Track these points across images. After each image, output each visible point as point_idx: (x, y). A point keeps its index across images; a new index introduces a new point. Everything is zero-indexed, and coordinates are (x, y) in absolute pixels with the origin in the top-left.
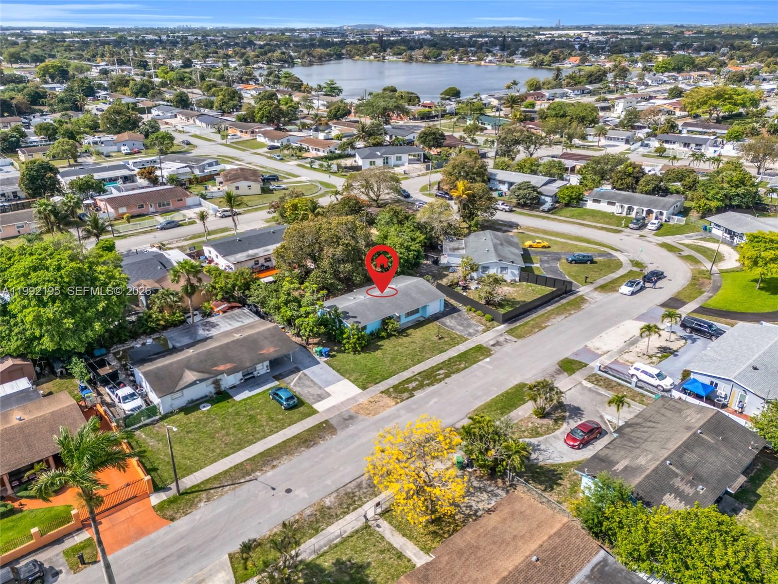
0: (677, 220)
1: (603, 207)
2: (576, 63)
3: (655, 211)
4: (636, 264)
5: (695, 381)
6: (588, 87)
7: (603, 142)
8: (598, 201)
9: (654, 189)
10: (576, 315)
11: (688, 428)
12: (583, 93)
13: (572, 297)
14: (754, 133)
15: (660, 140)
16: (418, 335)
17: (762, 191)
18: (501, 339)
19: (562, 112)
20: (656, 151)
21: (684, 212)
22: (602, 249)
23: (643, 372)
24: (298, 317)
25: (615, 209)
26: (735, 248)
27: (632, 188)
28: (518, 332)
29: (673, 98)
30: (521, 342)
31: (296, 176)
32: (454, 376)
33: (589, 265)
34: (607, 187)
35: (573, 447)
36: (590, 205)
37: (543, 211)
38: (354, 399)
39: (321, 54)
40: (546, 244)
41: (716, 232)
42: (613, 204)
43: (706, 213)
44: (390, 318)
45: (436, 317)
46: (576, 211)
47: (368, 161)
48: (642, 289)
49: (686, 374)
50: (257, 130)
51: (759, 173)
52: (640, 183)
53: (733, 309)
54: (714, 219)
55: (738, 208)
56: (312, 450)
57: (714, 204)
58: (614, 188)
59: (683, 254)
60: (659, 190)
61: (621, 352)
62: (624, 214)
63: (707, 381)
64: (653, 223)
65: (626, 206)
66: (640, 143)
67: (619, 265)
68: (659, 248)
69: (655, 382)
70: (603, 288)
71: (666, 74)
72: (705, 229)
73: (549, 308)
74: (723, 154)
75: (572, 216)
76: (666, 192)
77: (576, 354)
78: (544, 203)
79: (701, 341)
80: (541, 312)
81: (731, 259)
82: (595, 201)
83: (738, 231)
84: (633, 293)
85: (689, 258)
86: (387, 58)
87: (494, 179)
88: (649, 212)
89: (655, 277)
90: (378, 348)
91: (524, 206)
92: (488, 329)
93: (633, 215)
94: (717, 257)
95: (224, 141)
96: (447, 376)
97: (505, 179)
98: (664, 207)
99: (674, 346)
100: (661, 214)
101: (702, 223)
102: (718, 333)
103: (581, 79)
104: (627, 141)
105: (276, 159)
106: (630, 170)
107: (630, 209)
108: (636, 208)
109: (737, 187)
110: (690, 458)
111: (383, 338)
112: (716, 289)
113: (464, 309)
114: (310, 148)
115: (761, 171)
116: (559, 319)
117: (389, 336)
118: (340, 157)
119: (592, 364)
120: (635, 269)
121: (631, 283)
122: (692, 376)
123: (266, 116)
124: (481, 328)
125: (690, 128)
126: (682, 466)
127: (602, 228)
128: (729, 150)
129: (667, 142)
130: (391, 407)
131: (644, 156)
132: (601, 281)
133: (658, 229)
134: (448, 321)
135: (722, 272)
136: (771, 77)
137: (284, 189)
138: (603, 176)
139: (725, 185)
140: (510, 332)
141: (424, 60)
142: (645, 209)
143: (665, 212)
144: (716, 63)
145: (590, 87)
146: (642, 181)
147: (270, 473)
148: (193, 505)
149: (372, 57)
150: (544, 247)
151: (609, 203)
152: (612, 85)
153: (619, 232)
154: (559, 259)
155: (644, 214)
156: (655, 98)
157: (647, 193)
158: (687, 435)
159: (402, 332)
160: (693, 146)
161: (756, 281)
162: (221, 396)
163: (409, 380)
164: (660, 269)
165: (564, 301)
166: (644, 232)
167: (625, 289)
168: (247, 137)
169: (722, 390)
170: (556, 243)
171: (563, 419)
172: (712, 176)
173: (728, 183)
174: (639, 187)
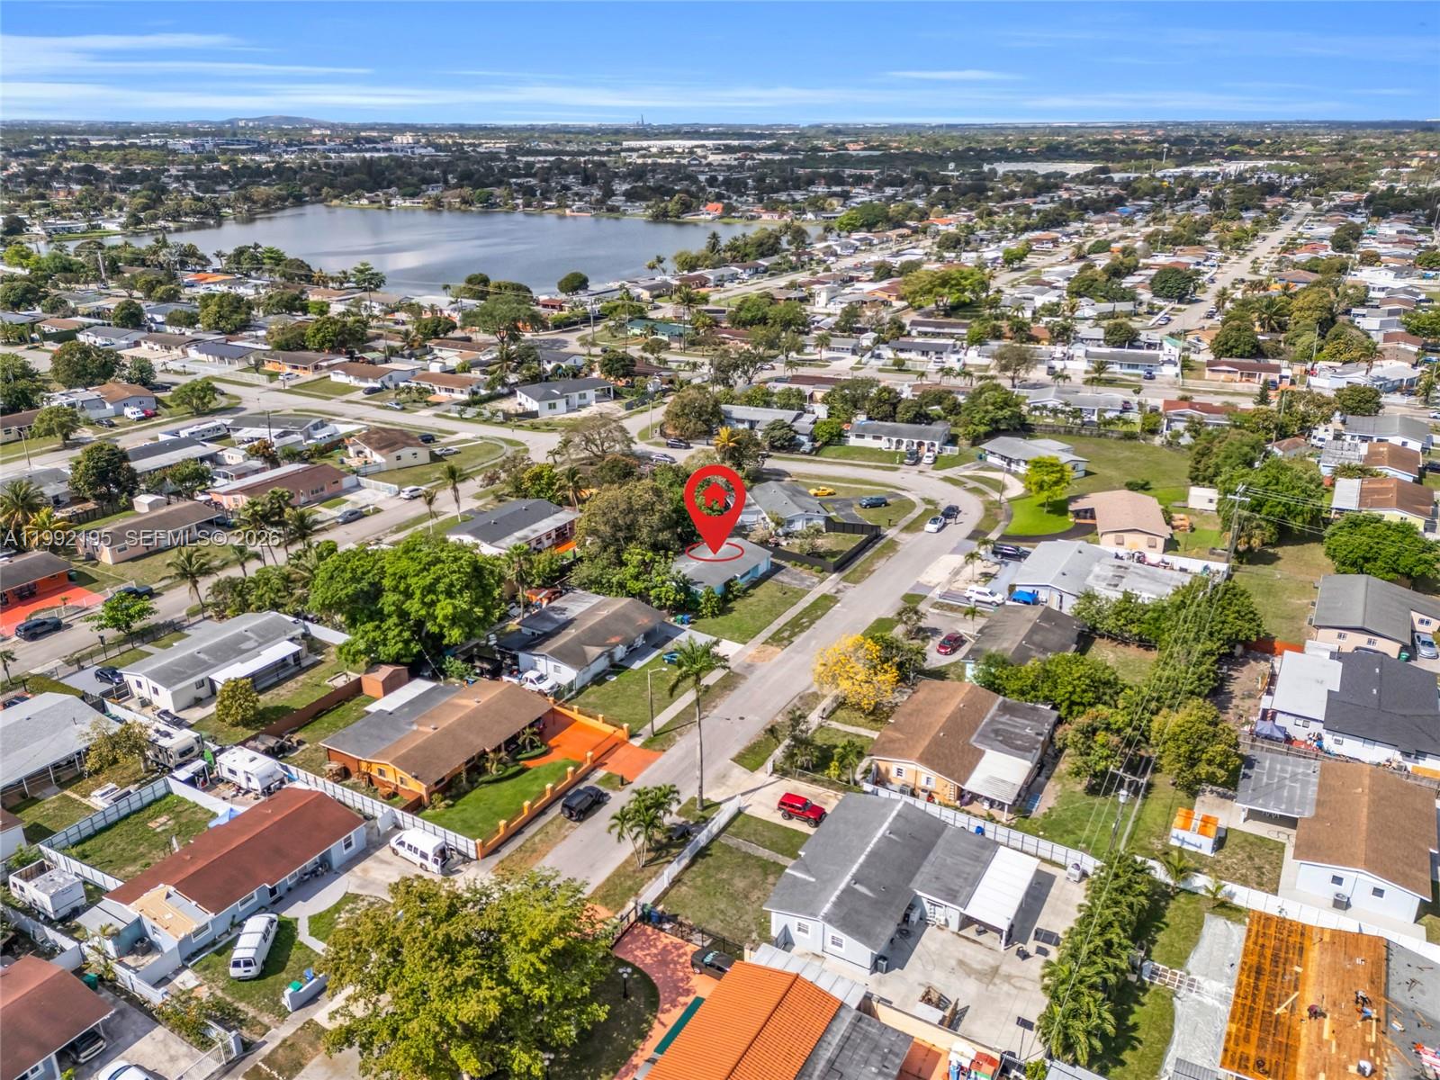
0: (950, 450)
1: (868, 442)
2: (717, 213)
3: (926, 442)
4: (929, 502)
5: (1021, 592)
6: (760, 262)
7: (825, 354)
8: (862, 436)
9: (915, 416)
10: (895, 558)
11: (1030, 621)
12: (757, 272)
13: (883, 541)
14: (997, 335)
15: (893, 349)
16: (761, 592)
17: (1025, 409)
18: (840, 586)
19: (760, 314)
20: (894, 365)
21: (952, 440)
22: (889, 490)
23: (979, 593)
24: (653, 588)
25: (882, 444)
26: (1015, 474)
27: (891, 416)
28: (852, 577)
29: (882, 279)
30: (859, 587)
31: (453, 433)
32: (818, 622)
33: (883, 508)
34: (861, 418)
35: (946, 654)
36: (853, 441)
37: (804, 453)
38: (740, 652)
39: (268, 196)
40: (830, 490)
41: (991, 459)
42: (880, 438)
43: (976, 440)
44: (731, 580)
45: (766, 576)
46: (839, 449)
47: (546, 404)
48: (945, 525)
49: (1012, 588)
50: (325, 364)
51: (1014, 386)
52: (899, 410)
53: (1030, 533)
54: (987, 446)
55: (1005, 432)
56: (737, 692)
57: (982, 429)
58: (870, 419)
59: (968, 486)
60: (921, 418)
61: (950, 582)
62: (893, 448)
63: (1030, 590)
64: (927, 458)
65: (895, 439)
66: (869, 354)
67: (912, 505)
68: (943, 483)
69: (989, 599)
70: (907, 529)
71: (856, 236)
72: (981, 458)
73: (868, 554)
74: (968, 362)
75: (838, 457)
76: (929, 419)
77: (913, 589)
78: (802, 444)
79: (1012, 564)
80: (862, 558)
81: (1016, 488)
82: (858, 436)
83: (1014, 457)
84: (939, 530)
85: (974, 490)
86: (393, 202)
87: (731, 418)
88: (920, 444)
89: (951, 512)
90: (731, 610)
91: (781, 448)
92: (822, 581)
93: (903, 448)
94: (1000, 487)
95: (276, 385)
96: (812, 622)
97: (744, 417)
98: (934, 438)
99: (993, 570)
100: (933, 445)
101: (975, 451)
102: (1024, 555)
103: (748, 250)
104: (854, 352)
105: (396, 410)
106: (885, 395)
107: (899, 443)
108: (905, 440)
109: (1002, 408)
110: (1037, 638)
111: (730, 601)
112: (1010, 517)
113: (789, 565)
114: (436, 388)
115: (1016, 381)
116: (882, 562)
117: (736, 597)
118: (490, 399)
119: (930, 595)
120: (929, 507)
121: (935, 521)
122: (1017, 589)
123: (330, 341)
124: (816, 580)
125: (920, 329)
126: (1034, 644)
127: (876, 467)
128: (973, 357)
129: (902, 350)
130: (778, 654)
131: (880, 370)
132: (903, 522)
133: (935, 462)
134: (779, 577)
135: (1010, 500)
136: (989, 237)
137: (456, 453)
138: (855, 403)
139: (990, 408)
140: (845, 579)
141: (463, 207)
142: (916, 441)
143: (937, 443)
144: (914, 214)
145: (763, 262)
146: (900, 408)
147: (715, 711)
148: (671, 742)
149: (364, 202)
150: (830, 494)
151: (875, 438)
152: (793, 258)
153: (896, 469)
154: (851, 505)
155: (915, 447)
156: (858, 279)
157: (908, 422)
158: (1030, 625)
159: (745, 593)
160: (932, 353)
161: (1042, 505)
162: (617, 668)
163: (780, 631)
164: (954, 504)
165: (878, 546)
166: (921, 467)
167: (930, 527)
168: (309, 376)
169: (1043, 596)
170: (838, 488)
171: (928, 637)
172: (974, 397)
173: (993, 404)
174: (898, 416)
